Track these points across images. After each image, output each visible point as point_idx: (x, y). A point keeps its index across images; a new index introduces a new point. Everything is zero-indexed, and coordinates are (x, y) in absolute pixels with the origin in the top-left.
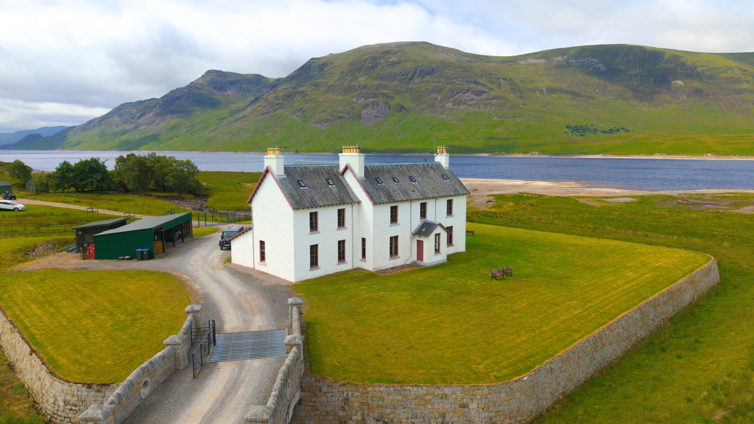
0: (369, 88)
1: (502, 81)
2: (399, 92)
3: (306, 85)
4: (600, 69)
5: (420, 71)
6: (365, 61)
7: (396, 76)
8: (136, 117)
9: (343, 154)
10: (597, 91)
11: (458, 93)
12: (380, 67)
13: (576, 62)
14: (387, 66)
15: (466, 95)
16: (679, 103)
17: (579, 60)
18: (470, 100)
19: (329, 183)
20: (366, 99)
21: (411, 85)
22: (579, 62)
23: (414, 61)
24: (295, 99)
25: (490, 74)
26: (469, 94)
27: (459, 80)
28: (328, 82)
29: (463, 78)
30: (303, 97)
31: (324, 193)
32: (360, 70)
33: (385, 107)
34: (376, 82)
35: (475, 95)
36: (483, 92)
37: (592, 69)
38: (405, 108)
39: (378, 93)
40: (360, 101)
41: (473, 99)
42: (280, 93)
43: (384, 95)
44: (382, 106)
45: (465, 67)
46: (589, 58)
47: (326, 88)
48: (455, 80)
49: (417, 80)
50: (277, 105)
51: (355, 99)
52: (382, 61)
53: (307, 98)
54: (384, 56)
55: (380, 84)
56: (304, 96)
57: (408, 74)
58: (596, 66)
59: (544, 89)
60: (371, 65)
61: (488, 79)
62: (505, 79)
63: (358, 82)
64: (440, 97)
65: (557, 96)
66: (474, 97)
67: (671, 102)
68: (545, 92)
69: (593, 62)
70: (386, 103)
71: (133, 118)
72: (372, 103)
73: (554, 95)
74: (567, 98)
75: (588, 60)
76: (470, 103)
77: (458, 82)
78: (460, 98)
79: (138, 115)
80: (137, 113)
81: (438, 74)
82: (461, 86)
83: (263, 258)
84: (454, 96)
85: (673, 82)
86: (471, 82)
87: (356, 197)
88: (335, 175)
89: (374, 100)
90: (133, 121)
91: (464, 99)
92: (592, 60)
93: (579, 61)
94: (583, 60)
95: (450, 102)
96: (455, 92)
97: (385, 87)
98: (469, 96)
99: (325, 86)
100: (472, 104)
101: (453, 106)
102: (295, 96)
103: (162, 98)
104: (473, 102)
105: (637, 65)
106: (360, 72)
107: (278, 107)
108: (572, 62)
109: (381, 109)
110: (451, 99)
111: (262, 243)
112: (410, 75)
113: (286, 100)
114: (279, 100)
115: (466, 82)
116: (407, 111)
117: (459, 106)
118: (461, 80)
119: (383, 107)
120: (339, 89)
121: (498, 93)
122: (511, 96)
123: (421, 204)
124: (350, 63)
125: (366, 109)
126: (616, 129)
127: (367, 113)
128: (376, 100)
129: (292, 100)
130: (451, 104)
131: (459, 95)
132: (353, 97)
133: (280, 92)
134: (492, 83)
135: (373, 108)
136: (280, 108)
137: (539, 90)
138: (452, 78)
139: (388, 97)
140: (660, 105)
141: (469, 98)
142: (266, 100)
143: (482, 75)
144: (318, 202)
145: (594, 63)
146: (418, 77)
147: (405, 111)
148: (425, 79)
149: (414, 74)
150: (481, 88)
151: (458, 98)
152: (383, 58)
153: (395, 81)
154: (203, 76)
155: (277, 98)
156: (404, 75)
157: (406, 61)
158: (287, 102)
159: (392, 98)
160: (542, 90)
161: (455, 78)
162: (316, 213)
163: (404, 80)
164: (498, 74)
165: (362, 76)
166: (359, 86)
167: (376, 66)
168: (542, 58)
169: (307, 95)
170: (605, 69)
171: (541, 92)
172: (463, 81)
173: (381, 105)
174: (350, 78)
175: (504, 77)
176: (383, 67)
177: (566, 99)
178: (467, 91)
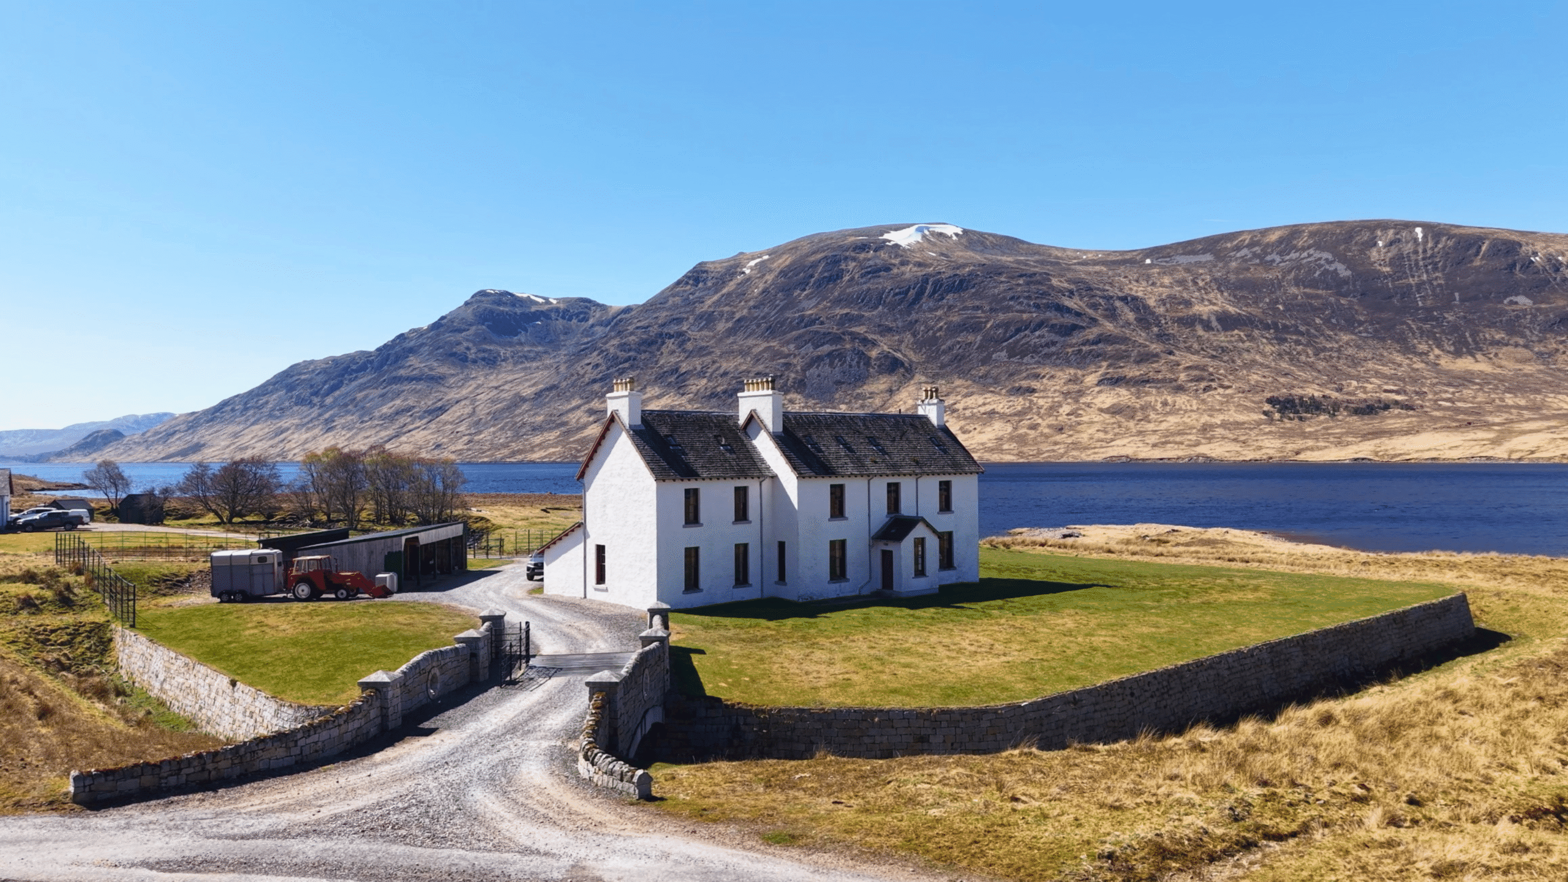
0: (822, 323)
1: (1118, 304)
2: (889, 330)
3: (687, 319)
4: (1338, 274)
5: (935, 283)
6: (814, 265)
7: (881, 298)
8: (322, 392)
9: (746, 393)
10: (1334, 321)
11: (1018, 331)
12: (846, 278)
13: (1283, 261)
14: (862, 276)
15: (1037, 333)
16: (1526, 346)
17: (1288, 254)
18: (1047, 345)
19: (719, 443)
20: (816, 347)
21: (914, 316)
22: (1290, 260)
23: (919, 265)
24: (664, 349)
25: (1090, 289)
26: (1044, 331)
27: (1021, 303)
28: (734, 313)
29: (1029, 298)
30: (681, 344)
31: (710, 458)
32: (803, 284)
33: (858, 363)
34: (840, 311)
35: (1056, 333)
36: (1075, 328)
37: (1318, 273)
38: (902, 364)
39: (843, 334)
40: (803, 351)
41: (1054, 343)
42: (633, 338)
43: (854, 336)
44: (852, 360)
45: (1035, 274)
46: (1311, 251)
47: (730, 325)
48: (1011, 303)
49: (926, 303)
50: (626, 361)
51: (792, 347)
52: (852, 265)
53: (689, 346)
54: (853, 254)
55: (847, 314)
56: (683, 342)
57: (908, 290)
58: (1327, 267)
59: (1213, 318)
60: (826, 274)
61: (1086, 299)
62: (1124, 299)
63: (799, 311)
64: (979, 338)
65: (1242, 334)
66: (1057, 338)
67: (1507, 345)
68: (1215, 324)
69: (1320, 259)
70: (861, 355)
71: (316, 394)
72: (830, 354)
73: (1236, 332)
74: (1267, 338)
75: (1309, 256)
76: (1046, 350)
77: (1018, 307)
78: (1023, 341)
79: (326, 387)
80: (325, 383)
81: (973, 290)
82: (1025, 316)
83: (601, 578)
84: (1011, 337)
85: (1508, 299)
86: (1048, 307)
87: (768, 468)
88: (731, 430)
89: (834, 347)
90: (316, 400)
91: (1032, 343)
92: (1317, 255)
93: (1288, 257)
94: (1298, 254)
95: (1002, 350)
96: (1013, 328)
97: (858, 320)
98: (1043, 336)
99: (727, 320)
100: (1053, 354)
101: (1010, 357)
102: (663, 343)
103: (378, 350)
104: (1053, 349)
105: (1421, 263)
106: (804, 290)
107: (627, 365)
108: (1273, 261)
109: (850, 366)
110: (1005, 344)
111: (601, 550)
112: (912, 292)
113: (645, 352)
114: (630, 350)
115: (1037, 306)
116: (907, 370)
117: (1022, 358)
118: (1025, 301)
119: (854, 363)
120: (759, 326)
121: (1109, 327)
122: (1141, 337)
123: (889, 485)
124: (781, 272)
125: (817, 367)
126: (1382, 405)
127: (819, 376)
128: (839, 347)
129: (658, 350)
130: (1004, 354)
131: (1022, 334)
132: (788, 343)
133: (632, 334)
134: (1095, 306)
135: (831, 364)
136: (632, 367)
137: (1201, 321)
138: (1004, 298)
139: (865, 341)
140: (1481, 350)
141: (1043, 340)
142: (602, 351)
143: (1071, 292)
144: (700, 471)
145: (1322, 262)
146: (931, 296)
147: (902, 370)
148: (945, 301)
149: (922, 291)
150: (1069, 320)
151: (1018, 341)
152: (854, 259)
153: (880, 308)
154: (467, 304)
155: (622, 347)
156: (899, 293)
157: (903, 263)
158: (647, 355)
159: (874, 344)
160: (1209, 321)
161: (1012, 298)
162: (696, 492)
163: (899, 304)
164: (1107, 287)
165: (807, 297)
166: (802, 318)
167: (839, 276)
168: (1204, 251)
169: (689, 339)
170: (1349, 273)
171: (1207, 326)
172: (1029, 306)
173: (848, 359)
174: (782, 304)
175: (1120, 294)
176: (852, 279)
177: (1264, 341)
178: (1039, 326)
